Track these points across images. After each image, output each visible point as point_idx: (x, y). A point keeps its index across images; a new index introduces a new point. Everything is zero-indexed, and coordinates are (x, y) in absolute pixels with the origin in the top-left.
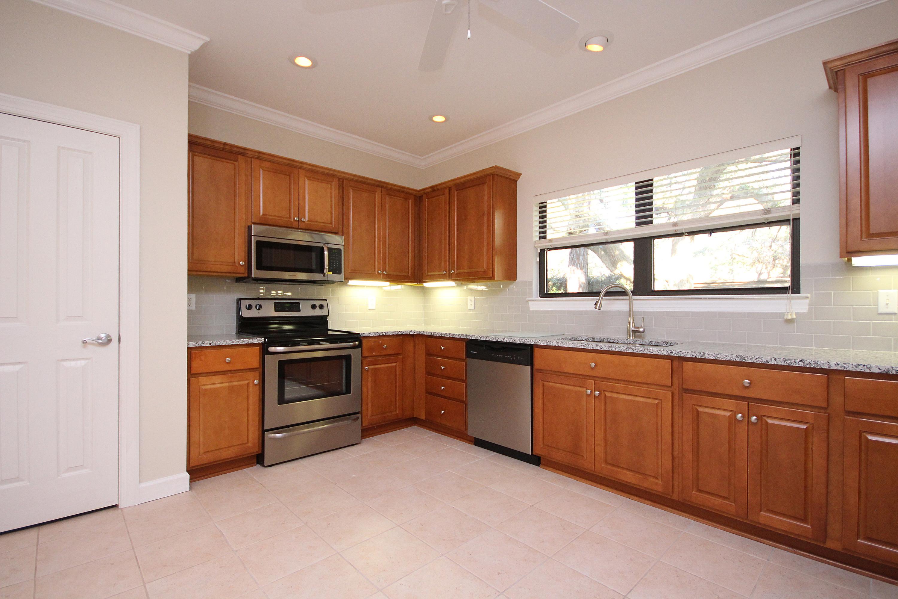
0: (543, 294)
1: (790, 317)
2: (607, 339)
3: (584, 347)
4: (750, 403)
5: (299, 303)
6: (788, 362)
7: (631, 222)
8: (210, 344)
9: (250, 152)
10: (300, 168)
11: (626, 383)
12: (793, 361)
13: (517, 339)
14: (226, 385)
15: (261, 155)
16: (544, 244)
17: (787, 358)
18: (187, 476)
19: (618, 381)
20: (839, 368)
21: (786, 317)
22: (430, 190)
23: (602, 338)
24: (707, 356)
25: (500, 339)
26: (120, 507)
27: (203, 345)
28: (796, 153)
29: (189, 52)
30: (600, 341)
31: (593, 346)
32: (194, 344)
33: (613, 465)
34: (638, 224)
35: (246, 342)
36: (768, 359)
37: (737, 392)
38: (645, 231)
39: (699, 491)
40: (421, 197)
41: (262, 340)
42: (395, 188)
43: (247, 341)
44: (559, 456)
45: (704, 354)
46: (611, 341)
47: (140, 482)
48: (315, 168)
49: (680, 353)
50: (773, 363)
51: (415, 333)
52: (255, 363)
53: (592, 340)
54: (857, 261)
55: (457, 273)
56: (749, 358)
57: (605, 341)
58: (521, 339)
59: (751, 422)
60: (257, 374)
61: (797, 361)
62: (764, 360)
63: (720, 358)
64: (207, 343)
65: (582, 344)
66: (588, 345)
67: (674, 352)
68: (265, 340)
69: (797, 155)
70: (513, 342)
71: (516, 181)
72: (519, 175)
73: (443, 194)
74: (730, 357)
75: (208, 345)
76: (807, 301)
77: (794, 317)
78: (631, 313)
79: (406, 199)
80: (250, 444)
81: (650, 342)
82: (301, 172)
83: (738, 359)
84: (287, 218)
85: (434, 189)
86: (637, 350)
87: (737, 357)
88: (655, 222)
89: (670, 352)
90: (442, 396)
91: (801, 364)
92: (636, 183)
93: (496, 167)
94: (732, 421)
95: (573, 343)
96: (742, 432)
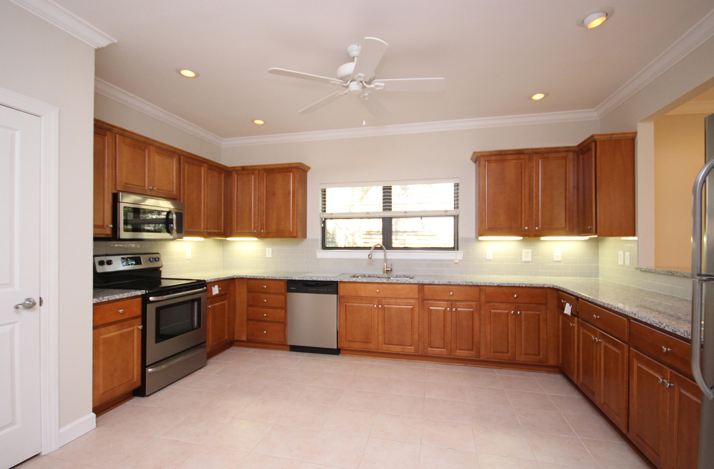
0: (324, 247)
1: (456, 262)
2: (373, 275)
3: (373, 282)
4: (452, 303)
5: (140, 257)
6: (467, 283)
7: (380, 208)
8: (108, 299)
9: (115, 129)
10: (152, 145)
11: (395, 299)
12: (468, 283)
13: (328, 278)
14: (118, 332)
15: (124, 132)
16: (324, 215)
17: (466, 281)
18: (94, 415)
19: (391, 298)
20: (484, 284)
21: (455, 262)
22: (240, 168)
23: (370, 275)
24: (435, 283)
25: (315, 279)
26: (43, 454)
27: (103, 301)
28: (457, 186)
29: (96, 48)
30: (369, 277)
31: (378, 281)
32: (96, 300)
33: (388, 344)
34: (384, 210)
35: (133, 295)
36: (460, 282)
37: (447, 298)
38: (387, 214)
39: (431, 347)
40: (231, 172)
41: (143, 292)
42: (214, 164)
43: (134, 293)
44: (356, 346)
45: (434, 281)
46: (375, 276)
47: (60, 427)
48: (163, 146)
49: (423, 282)
50: (461, 284)
51: (238, 277)
52: (139, 312)
53: (363, 276)
54: (480, 238)
55: (266, 233)
56: (453, 282)
57: (371, 276)
58: (330, 278)
59: (448, 311)
60: (139, 320)
61: (470, 283)
62: (458, 283)
63: (441, 283)
64: (106, 298)
65: (372, 280)
66: (375, 280)
67: (421, 281)
68: (146, 291)
69: (458, 186)
70: (325, 280)
71: (307, 172)
72: (309, 168)
73: (253, 174)
74: (445, 282)
75: (107, 300)
76: (462, 254)
77: (458, 261)
78: (386, 260)
79: (221, 174)
80: (135, 380)
81: (396, 276)
82: (152, 148)
83: (448, 283)
84: (142, 187)
85: (244, 168)
86: (402, 282)
87: (448, 282)
88: (393, 210)
89: (418, 281)
90: (265, 321)
91: (471, 284)
92: (383, 187)
93: (301, 164)
94: (445, 311)
95: (366, 279)
96: (448, 316)
